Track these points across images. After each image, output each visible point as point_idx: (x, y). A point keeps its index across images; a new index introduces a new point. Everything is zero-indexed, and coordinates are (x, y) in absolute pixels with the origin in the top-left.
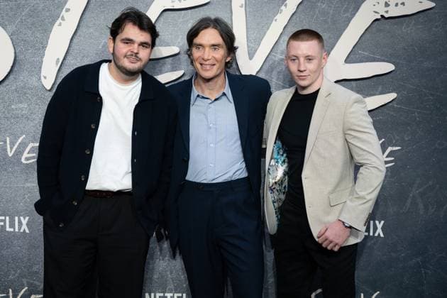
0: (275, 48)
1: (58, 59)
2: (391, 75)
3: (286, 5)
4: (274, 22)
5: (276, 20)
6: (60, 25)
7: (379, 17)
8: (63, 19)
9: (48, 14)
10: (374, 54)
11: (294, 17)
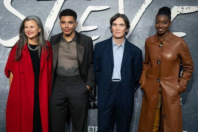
0: (136, 27)
1: (49, 31)
2: (185, 37)
3: (141, 9)
4: (136, 16)
5: (137, 15)
6: (50, 17)
7: (179, 13)
8: (51, 15)
9: (45, 13)
10: (177, 29)
11: (144, 14)
